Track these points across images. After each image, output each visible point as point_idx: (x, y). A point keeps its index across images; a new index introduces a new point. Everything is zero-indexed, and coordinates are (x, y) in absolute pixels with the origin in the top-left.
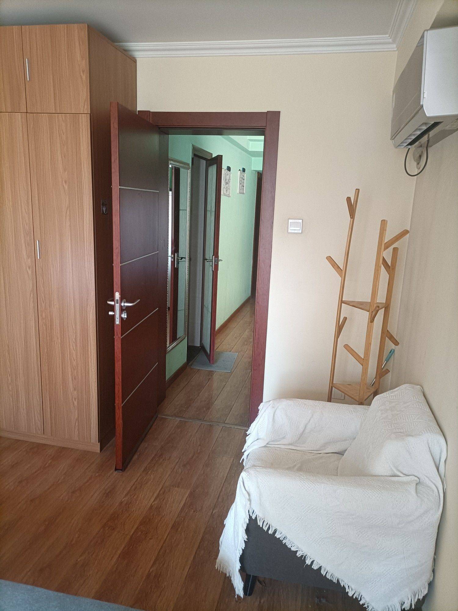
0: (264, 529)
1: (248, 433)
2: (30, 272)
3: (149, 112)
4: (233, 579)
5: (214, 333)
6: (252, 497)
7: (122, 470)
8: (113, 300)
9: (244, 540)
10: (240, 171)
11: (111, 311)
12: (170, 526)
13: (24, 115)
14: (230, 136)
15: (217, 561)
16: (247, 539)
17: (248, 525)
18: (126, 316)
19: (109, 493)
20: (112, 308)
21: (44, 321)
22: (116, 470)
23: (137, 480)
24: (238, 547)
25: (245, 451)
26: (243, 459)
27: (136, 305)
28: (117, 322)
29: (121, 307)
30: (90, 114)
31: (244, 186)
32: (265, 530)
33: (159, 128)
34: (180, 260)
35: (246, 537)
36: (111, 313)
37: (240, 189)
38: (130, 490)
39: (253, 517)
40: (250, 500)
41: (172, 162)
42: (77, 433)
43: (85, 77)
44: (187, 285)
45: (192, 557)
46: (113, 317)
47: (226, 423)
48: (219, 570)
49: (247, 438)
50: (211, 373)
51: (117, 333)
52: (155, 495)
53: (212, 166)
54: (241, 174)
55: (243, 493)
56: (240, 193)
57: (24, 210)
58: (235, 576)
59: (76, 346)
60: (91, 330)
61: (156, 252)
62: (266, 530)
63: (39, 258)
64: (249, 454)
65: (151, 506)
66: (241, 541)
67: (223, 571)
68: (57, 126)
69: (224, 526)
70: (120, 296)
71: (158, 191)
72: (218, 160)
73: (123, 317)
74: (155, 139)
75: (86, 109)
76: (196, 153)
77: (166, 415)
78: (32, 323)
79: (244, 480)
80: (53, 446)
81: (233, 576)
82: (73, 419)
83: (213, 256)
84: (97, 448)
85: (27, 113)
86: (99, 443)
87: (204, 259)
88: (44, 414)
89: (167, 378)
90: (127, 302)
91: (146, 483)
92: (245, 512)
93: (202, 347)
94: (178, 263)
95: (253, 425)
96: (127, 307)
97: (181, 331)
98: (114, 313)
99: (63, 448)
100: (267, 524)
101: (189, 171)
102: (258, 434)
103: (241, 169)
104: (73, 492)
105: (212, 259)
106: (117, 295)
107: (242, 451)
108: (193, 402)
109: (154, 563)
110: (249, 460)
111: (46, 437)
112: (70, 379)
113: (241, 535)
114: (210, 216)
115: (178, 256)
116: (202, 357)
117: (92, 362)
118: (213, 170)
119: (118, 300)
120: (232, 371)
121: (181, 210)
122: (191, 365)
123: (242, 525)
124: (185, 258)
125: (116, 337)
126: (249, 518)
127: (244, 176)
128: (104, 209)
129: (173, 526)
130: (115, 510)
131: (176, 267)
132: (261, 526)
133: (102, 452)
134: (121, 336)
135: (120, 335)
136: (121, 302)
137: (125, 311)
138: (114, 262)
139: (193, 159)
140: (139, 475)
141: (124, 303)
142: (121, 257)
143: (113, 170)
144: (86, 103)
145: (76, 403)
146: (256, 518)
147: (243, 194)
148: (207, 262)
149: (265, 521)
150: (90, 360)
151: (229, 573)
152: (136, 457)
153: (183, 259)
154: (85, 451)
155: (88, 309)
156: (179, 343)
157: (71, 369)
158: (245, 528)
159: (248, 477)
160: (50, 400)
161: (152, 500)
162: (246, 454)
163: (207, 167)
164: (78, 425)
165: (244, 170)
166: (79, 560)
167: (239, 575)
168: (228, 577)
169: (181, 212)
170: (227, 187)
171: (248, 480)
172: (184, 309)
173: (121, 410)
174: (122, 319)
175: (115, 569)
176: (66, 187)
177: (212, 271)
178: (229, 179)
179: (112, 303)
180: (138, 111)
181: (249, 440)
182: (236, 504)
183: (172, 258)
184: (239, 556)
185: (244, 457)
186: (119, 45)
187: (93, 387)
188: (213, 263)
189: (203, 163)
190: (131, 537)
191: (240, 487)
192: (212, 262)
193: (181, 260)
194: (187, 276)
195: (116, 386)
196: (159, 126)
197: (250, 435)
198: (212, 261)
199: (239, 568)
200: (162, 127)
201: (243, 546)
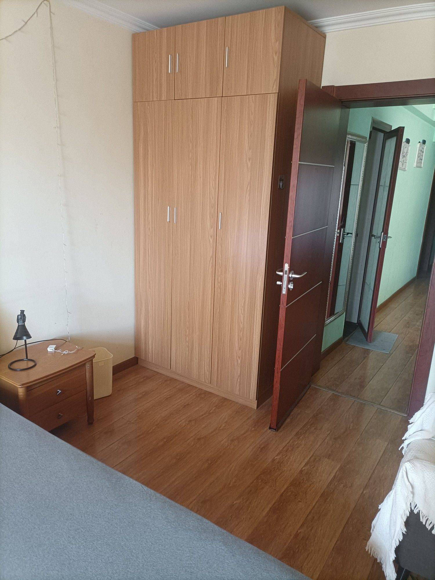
0: (427, 527)
1: (411, 421)
2: (211, 241)
3: (333, 86)
4: (384, 567)
5: (374, 310)
6: (416, 491)
7: (275, 430)
8: (282, 271)
9: (402, 533)
10: (420, 143)
11: (279, 281)
12: (319, 494)
13: (220, 99)
14: (413, 106)
15: (368, 543)
16: (406, 532)
17: (408, 518)
18: (292, 287)
19: (264, 448)
20: (281, 278)
21: (219, 284)
22: (270, 428)
23: (289, 442)
24: (394, 537)
25: (406, 439)
26: (403, 447)
27: (303, 276)
28: (284, 292)
29: (289, 277)
30: (278, 93)
31: (422, 160)
32: (427, 529)
33: (342, 102)
34: (345, 236)
35: (405, 530)
36: (279, 283)
37: (417, 163)
38: (282, 450)
39: (416, 512)
40: (413, 493)
41: (350, 136)
42: (238, 388)
43: (277, 58)
44: (351, 261)
45: (341, 530)
46: (280, 287)
47: (382, 405)
48: (369, 553)
49: (409, 426)
50: (367, 352)
51: (283, 302)
52: (306, 461)
53: (390, 139)
54: (420, 146)
55: (405, 485)
56: (417, 167)
57: (211, 185)
58: (388, 564)
59: (244, 310)
60: (258, 297)
61: (325, 227)
62: (429, 529)
63: (220, 228)
64: (410, 443)
65: (301, 471)
66: (399, 531)
67: (374, 555)
68: (247, 108)
69: (378, 510)
70: (289, 267)
71: (334, 166)
72: (400, 131)
73: (290, 287)
74: (336, 113)
75: (275, 89)
76: (376, 126)
77: (320, 386)
78: (209, 285)
79: (408, 471)
80: (217, 396)
81: (384, 564)
82: (236, 374)
83: (382, 232)
84: (255, 406)
85: (222, 97)
86: (257, 401)
87: (371, 235)
88: (212, 366)
89: (323, 350)
90: (295, 273)
91: (298, 447)
92: (406, 504)
93: (359, 324)
94: (343, 238)
95: (417, 415)
96: (295, 278)
97: (339, 306)
98: (281, 283)
99: (225, 399)
100: (431, 523)
101: (366, 145)
102: (422, 425)
103: (421, 141)
104: (232, 441)
105: (381, 236)
106: (286, 267)
107: (403, 439)
108: (347, 378)
109: (302, 526)
110: (410, 450)
111: (211, 386)
112: (237, 339)
113: (399, 526)
114: (383, 191)
115: (344, 232)
116: (358, 333)
117: (257, 326)
118: (391, 143)
119: (287, 271)
120: (391, 352)
121: (352, 185)
122: (347, 340)
123: (402, 516)
124: (351, 234)
125: (281, 306)
126: (410, 511)
127: (423, 148)
128: (281, 184)
129: (322, 495)
130: (268, 465)
131: (341, 242)
132: (424, 523)
133: (258, 409)
134: (287, 305)
135: (285, 305)
136: (289, 273)
137: (292, 282)
138: (287, 235)
139: (371, 132)
140: (291, 437)
141: (292, 275)
142: (294, 230)
143: (294, 146)
144: (275, 83)
145: (239, 361)
146: (418, 513)
147: (420, 167)
148: (375, 238)
149: (429, 520)
150: (255, 324)
151: (381, 559)
152: (288, 420)
153: (349, 235)
154: (244, 405)
155: (258, 277)
156: (338, 317)
157: (238, 330)
158: (405, 520)
159: (413, 468)
160: (218, 355)
161: (303, 464)
162: (406, 443)
163: (385, 140)
164: (240, 382)
165: (424, 142)
166: (235, 502)
167: (393, 565)
168: (379, 563)
169: (352, 187)
170: (403, 161)
171: (413, 471)
172: (345, 284)
173: (279, 374)
174: (288, 289)
175: (265, 520)
176: (249, 165)
177: (380, 248)
178: (407, 152)
179: (281, 274)
180: (322, 87)
181: (412, 429)
182: (395, 492)
183: (338, 233)
184: (395, 547)
185: (404, 445)
186: (312, 22)
187: (256, 349)
188: (381, 240)
189: (381, 136)
190: (282, 495)
191: (403, 477)
192: (379, 239)
193: (347, 236)
194: (352, 252)
195: (277, 351)
196: (342, 100)
197: (413, 424)
198: (381, 238)
199: (394, 559)
200: (345, 101)
201: (401, 538)
